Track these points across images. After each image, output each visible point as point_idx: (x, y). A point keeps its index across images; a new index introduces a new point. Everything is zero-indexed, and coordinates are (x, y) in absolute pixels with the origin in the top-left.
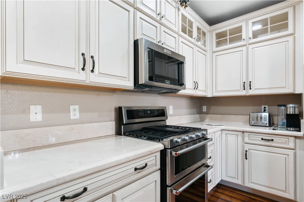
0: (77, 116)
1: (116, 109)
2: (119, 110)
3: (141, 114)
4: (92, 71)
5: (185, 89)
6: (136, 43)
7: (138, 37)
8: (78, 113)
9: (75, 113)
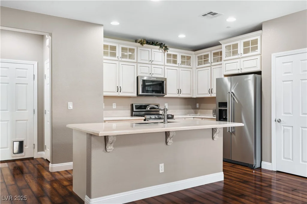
0: (115, 108)
1: (131, 105)
2: (132, 105)
3: (143, 107)
4: (120, 92)
5: (166, 95)
6: (137, 77)
7: (139, 75)
8: (115, 106)
9: (114, 106)
